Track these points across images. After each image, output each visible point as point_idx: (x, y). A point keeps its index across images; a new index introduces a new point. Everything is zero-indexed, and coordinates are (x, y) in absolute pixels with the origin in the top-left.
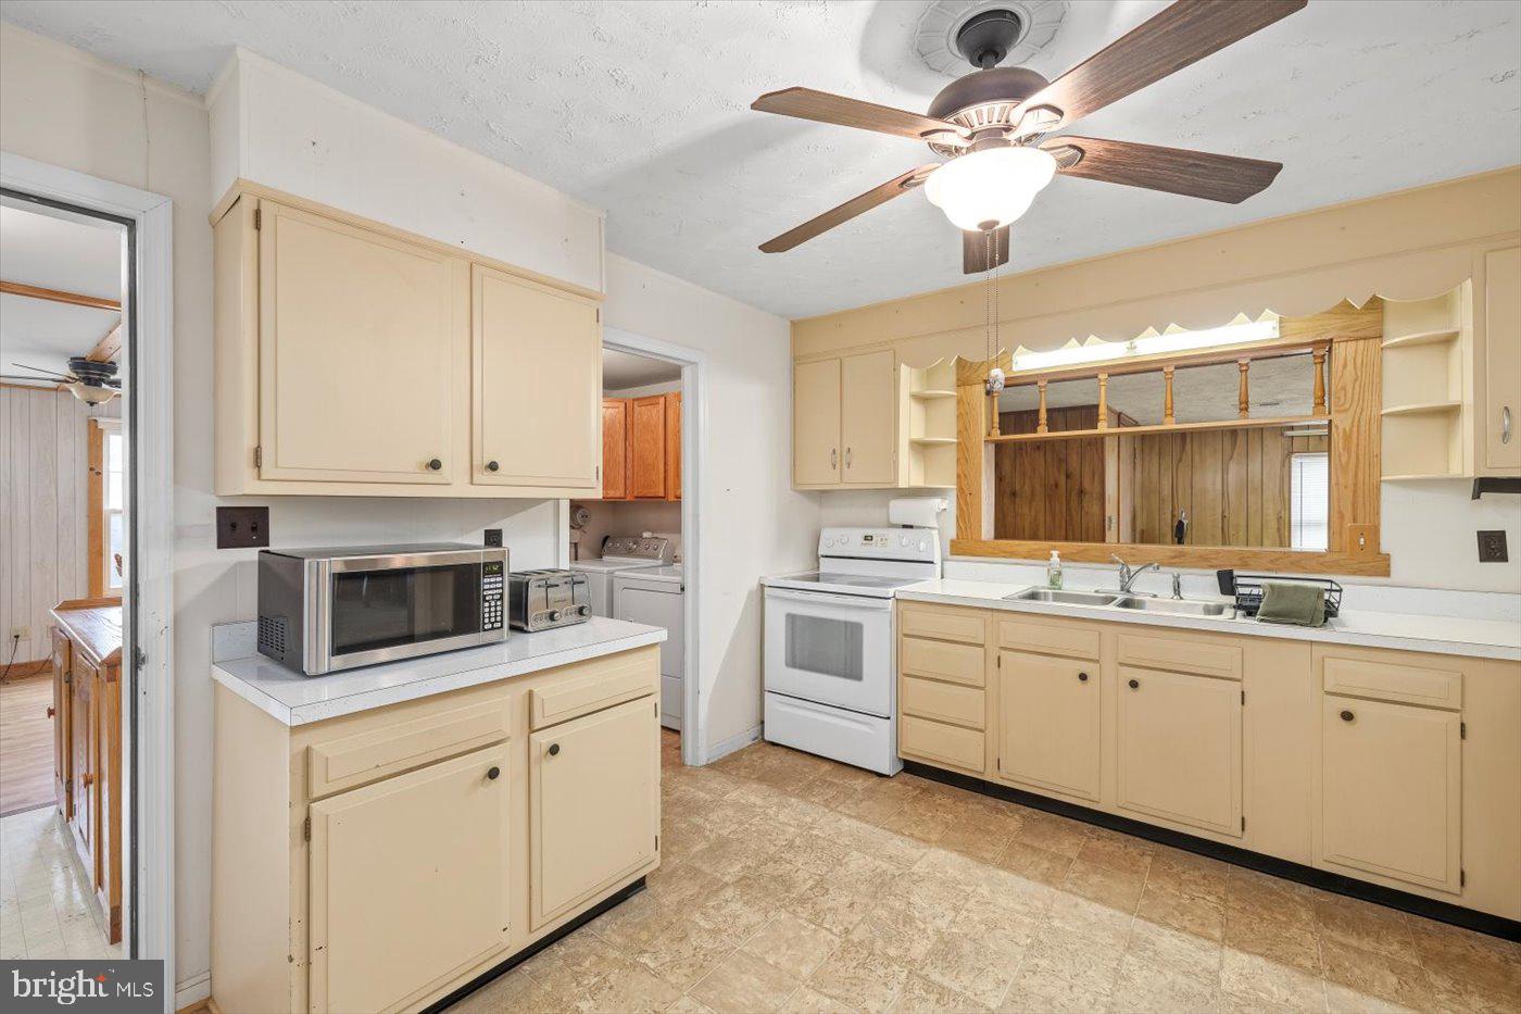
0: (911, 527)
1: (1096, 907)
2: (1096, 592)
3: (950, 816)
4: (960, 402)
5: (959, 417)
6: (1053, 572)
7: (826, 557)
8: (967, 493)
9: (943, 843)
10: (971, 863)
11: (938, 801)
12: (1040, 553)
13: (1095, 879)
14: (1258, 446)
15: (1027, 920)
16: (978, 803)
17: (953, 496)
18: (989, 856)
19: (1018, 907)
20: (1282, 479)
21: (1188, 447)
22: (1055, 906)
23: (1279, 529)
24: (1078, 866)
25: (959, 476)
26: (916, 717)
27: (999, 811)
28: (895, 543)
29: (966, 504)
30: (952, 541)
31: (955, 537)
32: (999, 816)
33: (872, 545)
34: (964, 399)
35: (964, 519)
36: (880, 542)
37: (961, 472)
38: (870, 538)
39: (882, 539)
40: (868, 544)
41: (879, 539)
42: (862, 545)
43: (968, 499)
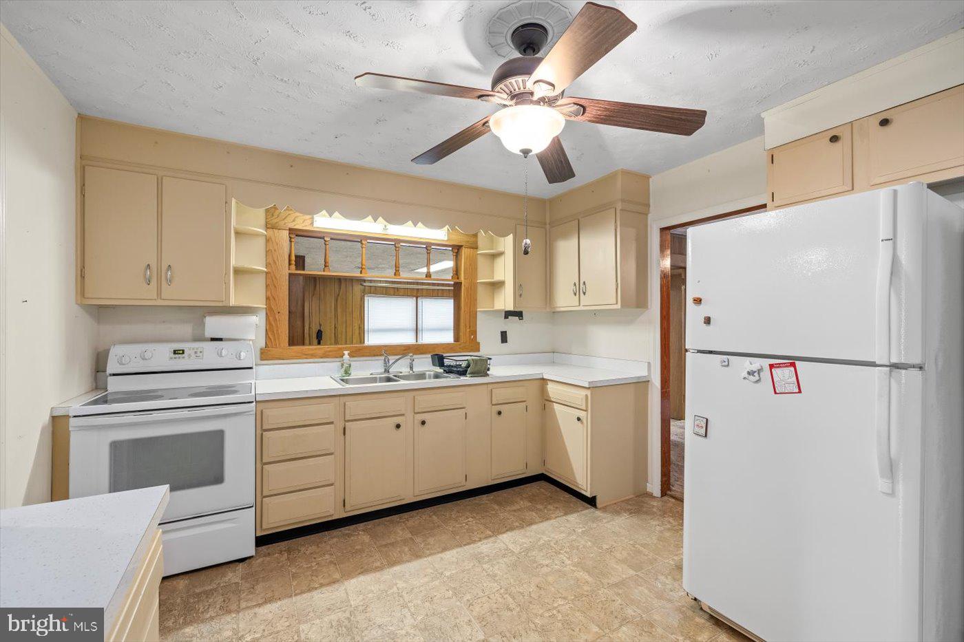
0: (221, 340)
1: (448, 553)
2: (371, 374)
3: (327, 556)
4: (268, 240)
5: (267, 252)
6: (346, 365)
7: (114, 375)
8: (276, 312)
9: (347, 575)
10: (378, 575)
11: (308, 552)
12: (331, 353)
13: (431, 540)
14: (351, 288)
15: (437, 583)
16: (332, 538)
17: (263, 315)
18: (378, 564)
19: (426, 579)
20: (361, 306)
21: (318, 286)
22: (436, 566)
23: (360, 333)
24: (418, 540)
25: (268, 298)
26: (275, 495)
27: (349, 535)
28: (209, 355)
29: (275, 320)
30: (261, 349)
31: (263, 345)
32: (352, 538)
33: (183, 358)
34: (273, 239)
35: (273, 332)
36: (193, 355)
37: (270, 295)
38: (181, 352)
39: (196, 352)
40: (179, 358)
41: (192, 352)
42: (171, 358)
43: (277, 317)
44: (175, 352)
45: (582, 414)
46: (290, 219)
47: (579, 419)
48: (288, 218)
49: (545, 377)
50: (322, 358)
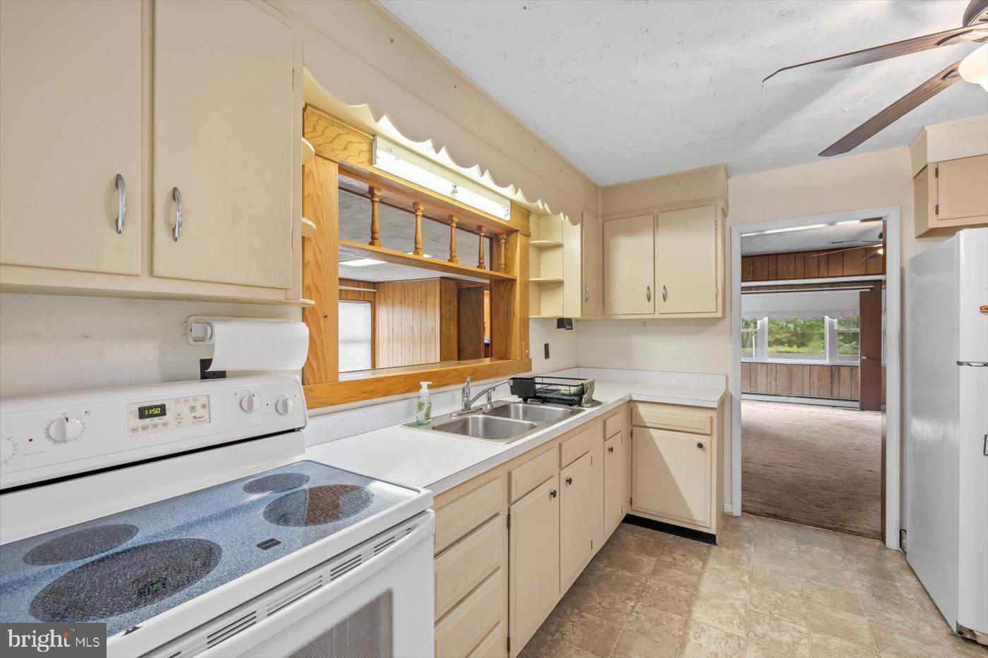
4: (307, 175)
25: (307, 289)
29: (320, 331)
33: (165, 424)
34: (315, 175)
35: (317, 354)
36: (188, 417)
37: (311, 283)
38: (156, 411)
39: (193, 408)
40: (155, 426)
41: (184, 409)
42: (135, 430)
43: (322, 324)
44: (144, 413)
45: (702, 439)
46: (339, 144)
47: (700, 446)
48: (337, 141)
49: (634, 399)
50: (384, 396)
